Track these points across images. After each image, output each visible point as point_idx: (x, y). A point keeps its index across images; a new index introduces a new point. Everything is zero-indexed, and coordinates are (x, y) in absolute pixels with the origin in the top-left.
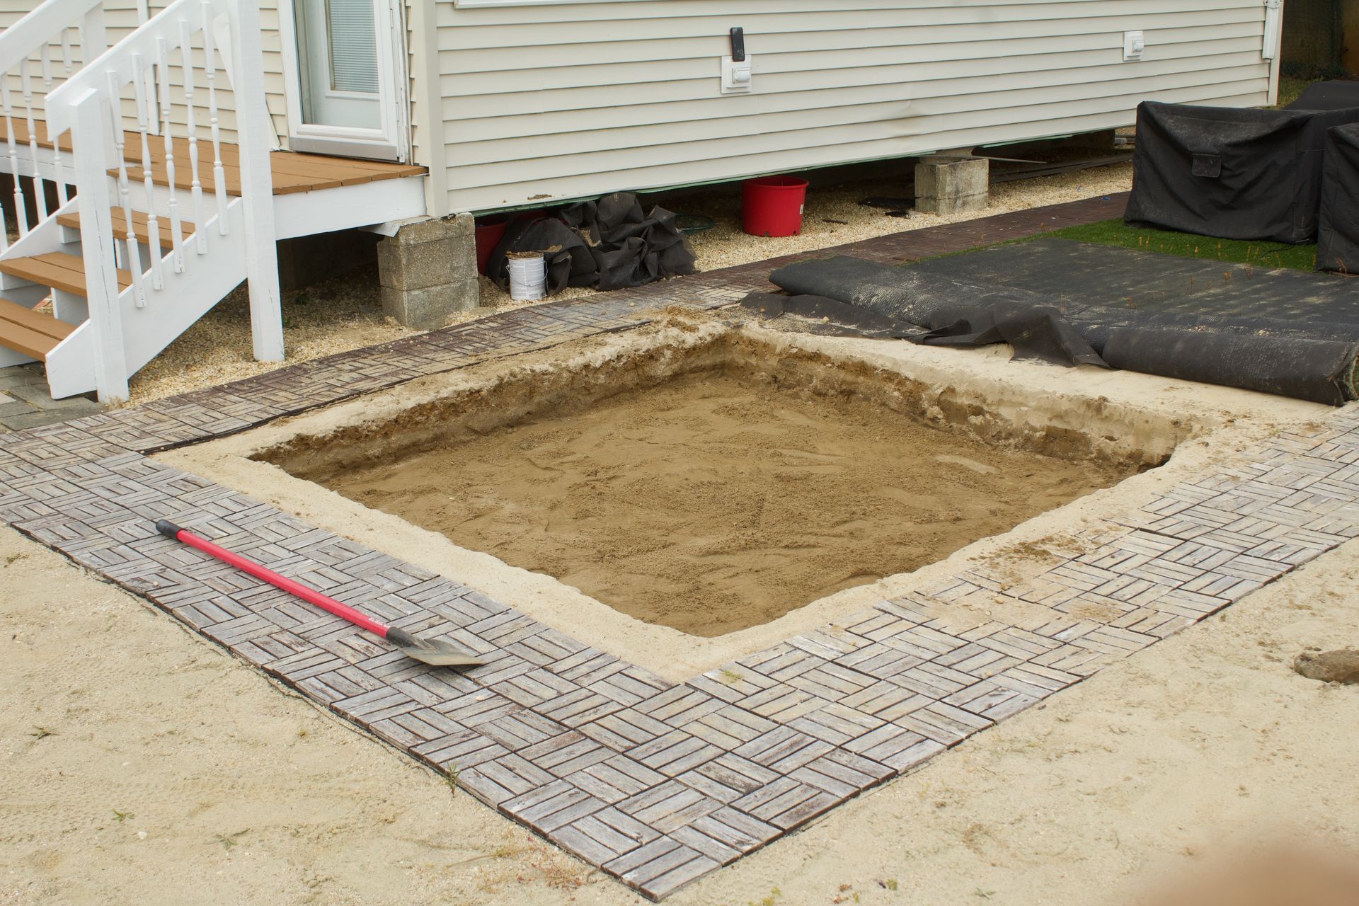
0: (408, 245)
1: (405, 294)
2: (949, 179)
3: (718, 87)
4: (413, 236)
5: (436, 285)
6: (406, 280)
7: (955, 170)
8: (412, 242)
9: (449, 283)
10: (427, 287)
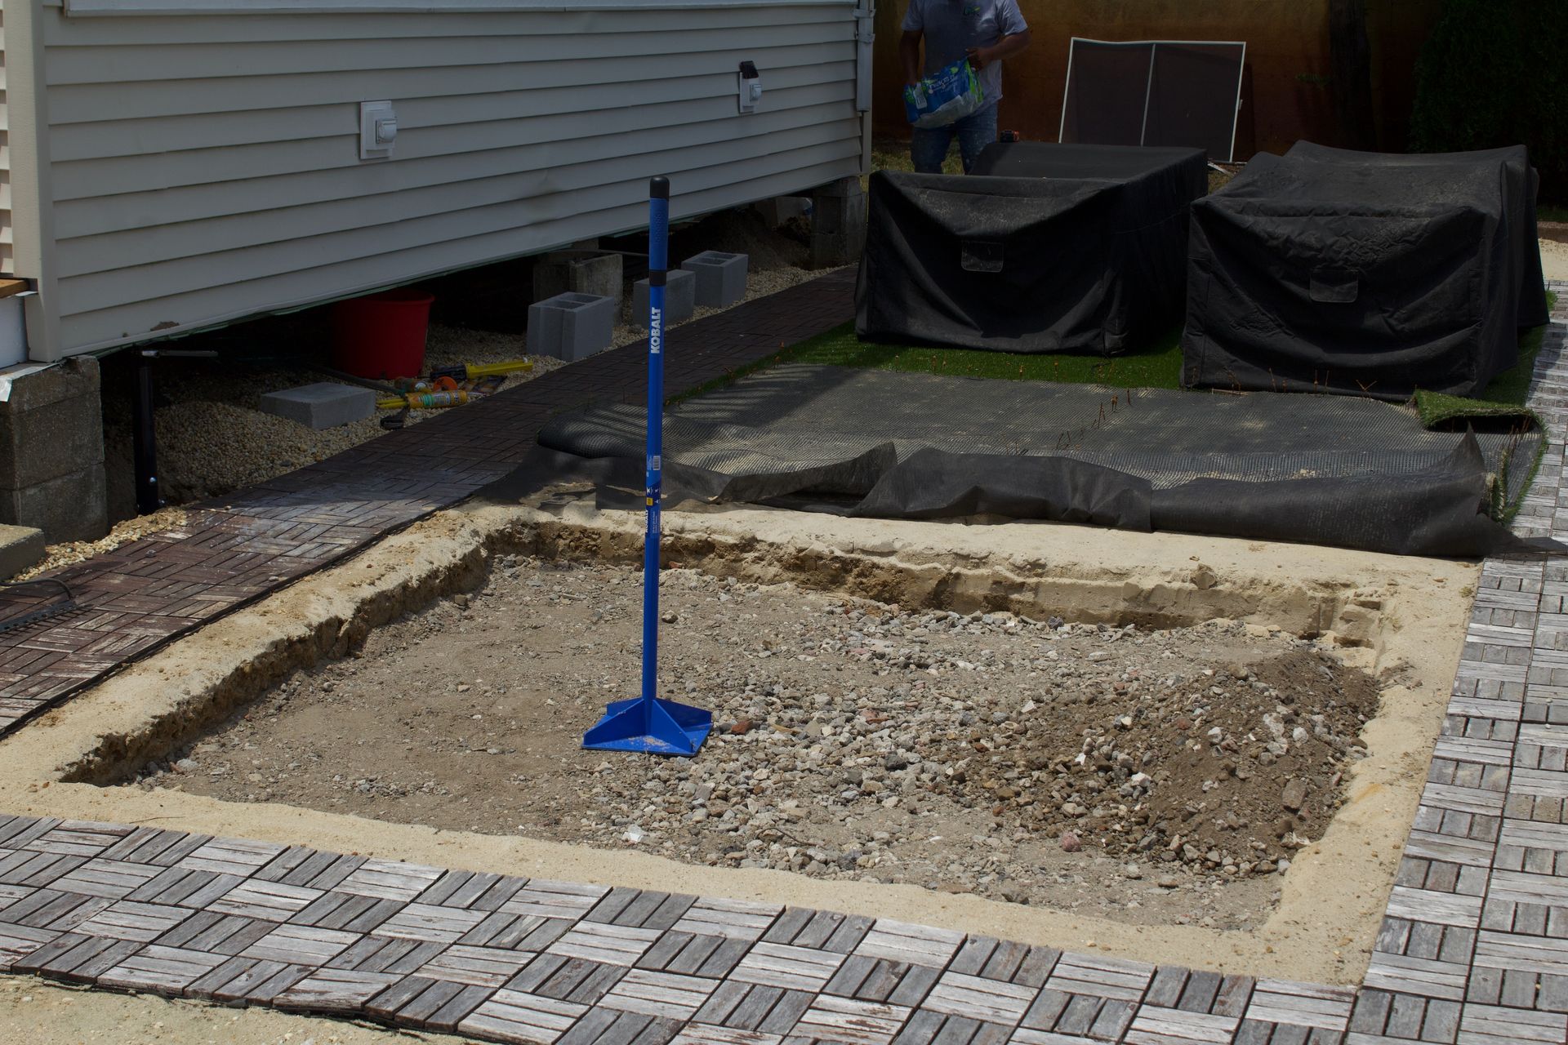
0: (21, 412)
1: (17, 495)
2: (585, 284)
3: (354, 150)
4: (27, 396)
5: (55, 478)
6: (21, 472)
7: (591, 271)
8: (26, 407)
9: (71, 472)
10: (45, 481)
